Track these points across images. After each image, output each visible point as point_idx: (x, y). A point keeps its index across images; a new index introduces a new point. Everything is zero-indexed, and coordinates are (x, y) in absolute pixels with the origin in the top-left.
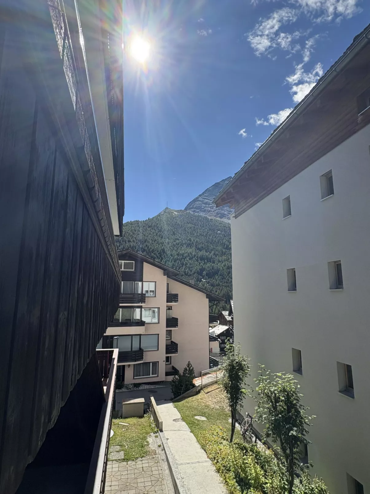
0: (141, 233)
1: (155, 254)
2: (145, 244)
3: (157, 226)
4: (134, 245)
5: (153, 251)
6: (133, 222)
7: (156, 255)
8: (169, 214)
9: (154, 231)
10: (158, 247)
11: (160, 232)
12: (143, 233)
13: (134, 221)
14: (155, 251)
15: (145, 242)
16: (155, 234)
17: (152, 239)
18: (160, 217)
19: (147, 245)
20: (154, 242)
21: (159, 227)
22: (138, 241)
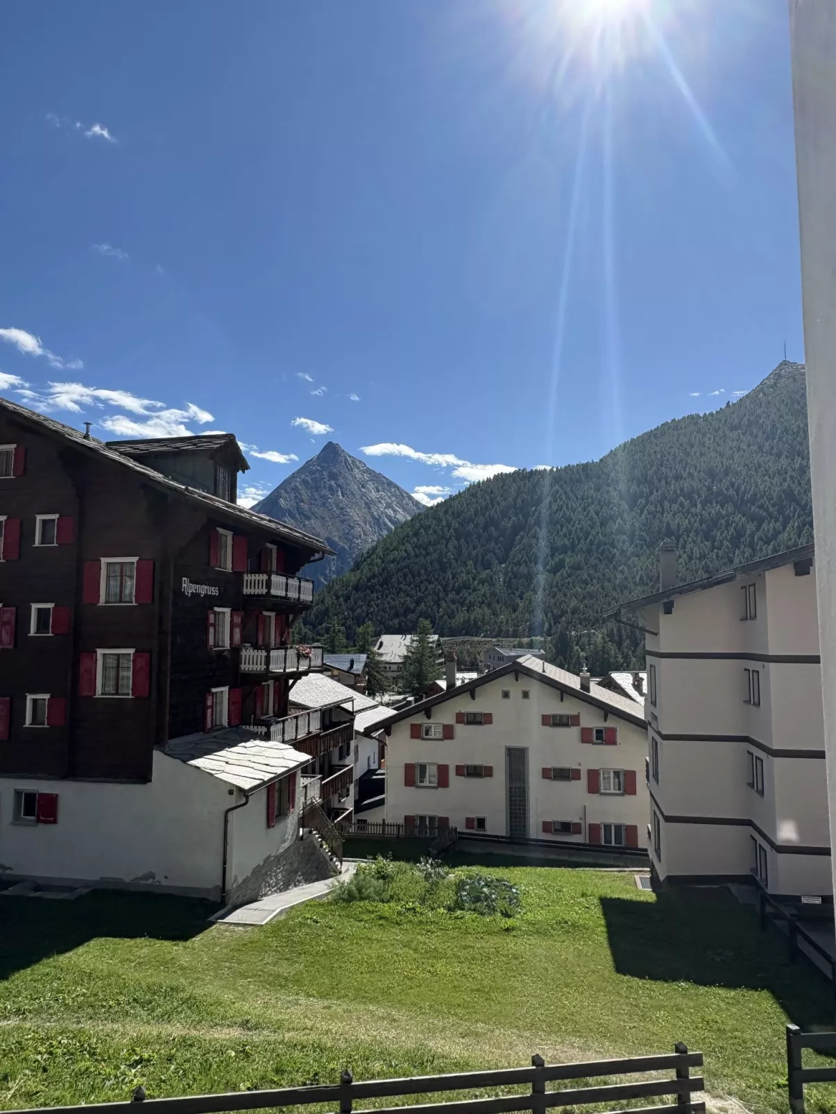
0: (709, 448)
1: (761, 507)
2: (726, 482)
3: (758, 422)
4: (692, 486)
5: (753, 500)
6: (679, 421)
7: (767, 510)
8: (795, 380)
9: (749, 437)
10: (768, 484)
11: (770, 441)
12: (716, 451)
13: (684, 418)
14: (762, 497)
15: (727, 475)
16: (755, 448)
17: (746, 465)
18: (764, 394)
19: (732, 484)
20: (756, 470)
21: (767, 426)
22: (702, 474)
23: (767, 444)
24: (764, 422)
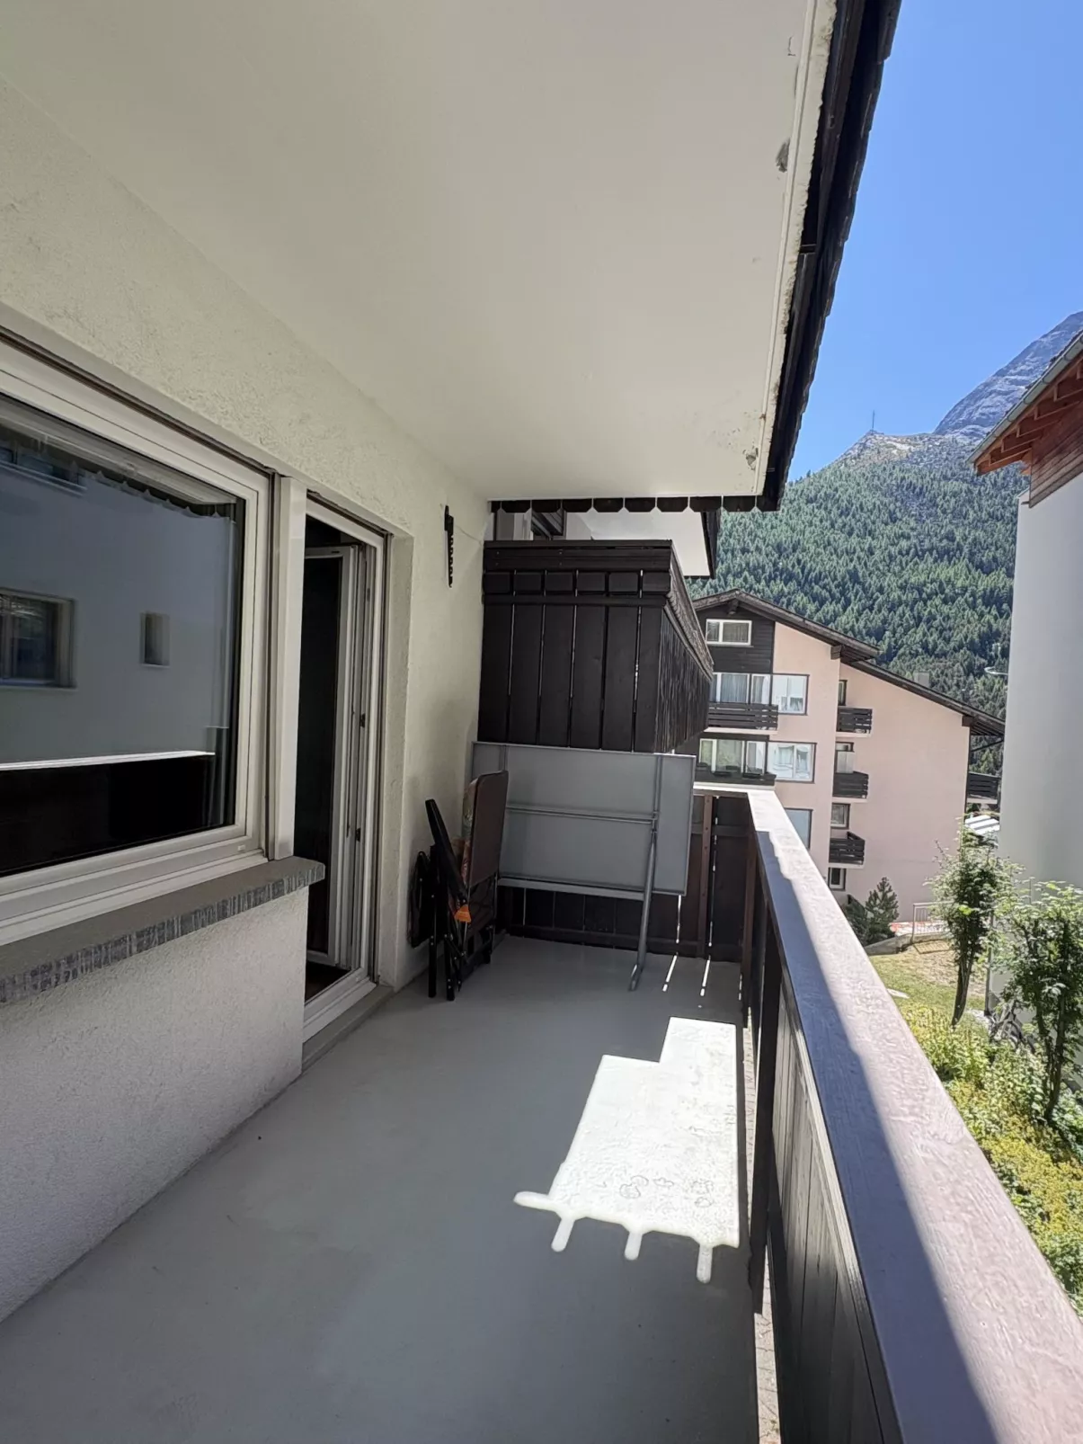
0: (781, 521)
1: (824, 587)
2: (793, 559)
3: (834, 496)
4: (758, 561)
5: (817, 580)
7: (830, 591)
8: (879, 453)
9: (823, 512)
10: (835, 564)
11: (843, 517)
12: (787, 524)
14: (826, 577)
15: (794, 551)
16: (827, 524)
17: (816, 542)
18: (846, 465)
19: (799, 561)
20: (825, 548)
21: (843, 501)
22: (770, 548)
23: (840, 521)
24: (840, 496)
